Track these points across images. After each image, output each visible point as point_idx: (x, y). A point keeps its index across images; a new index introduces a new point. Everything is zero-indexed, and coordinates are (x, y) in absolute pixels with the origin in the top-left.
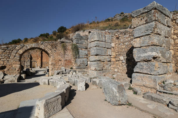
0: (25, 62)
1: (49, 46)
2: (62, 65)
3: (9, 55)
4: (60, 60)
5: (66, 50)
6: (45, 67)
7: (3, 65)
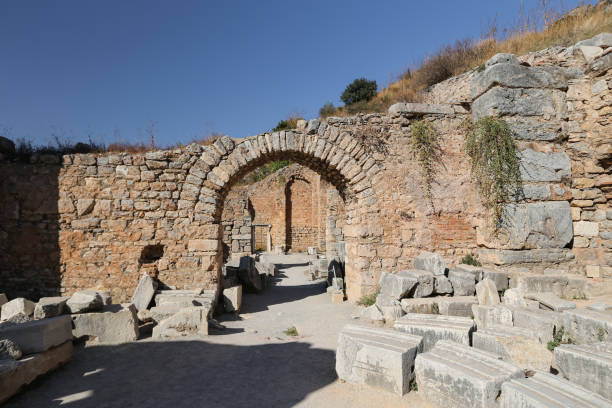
0: (232, 226)
1: (348, 138)
2: (418, 241)
3: (176, 195)
4: (403, 214)
5: (437, 159)
6: (301, 247)
7: (153, 243)
